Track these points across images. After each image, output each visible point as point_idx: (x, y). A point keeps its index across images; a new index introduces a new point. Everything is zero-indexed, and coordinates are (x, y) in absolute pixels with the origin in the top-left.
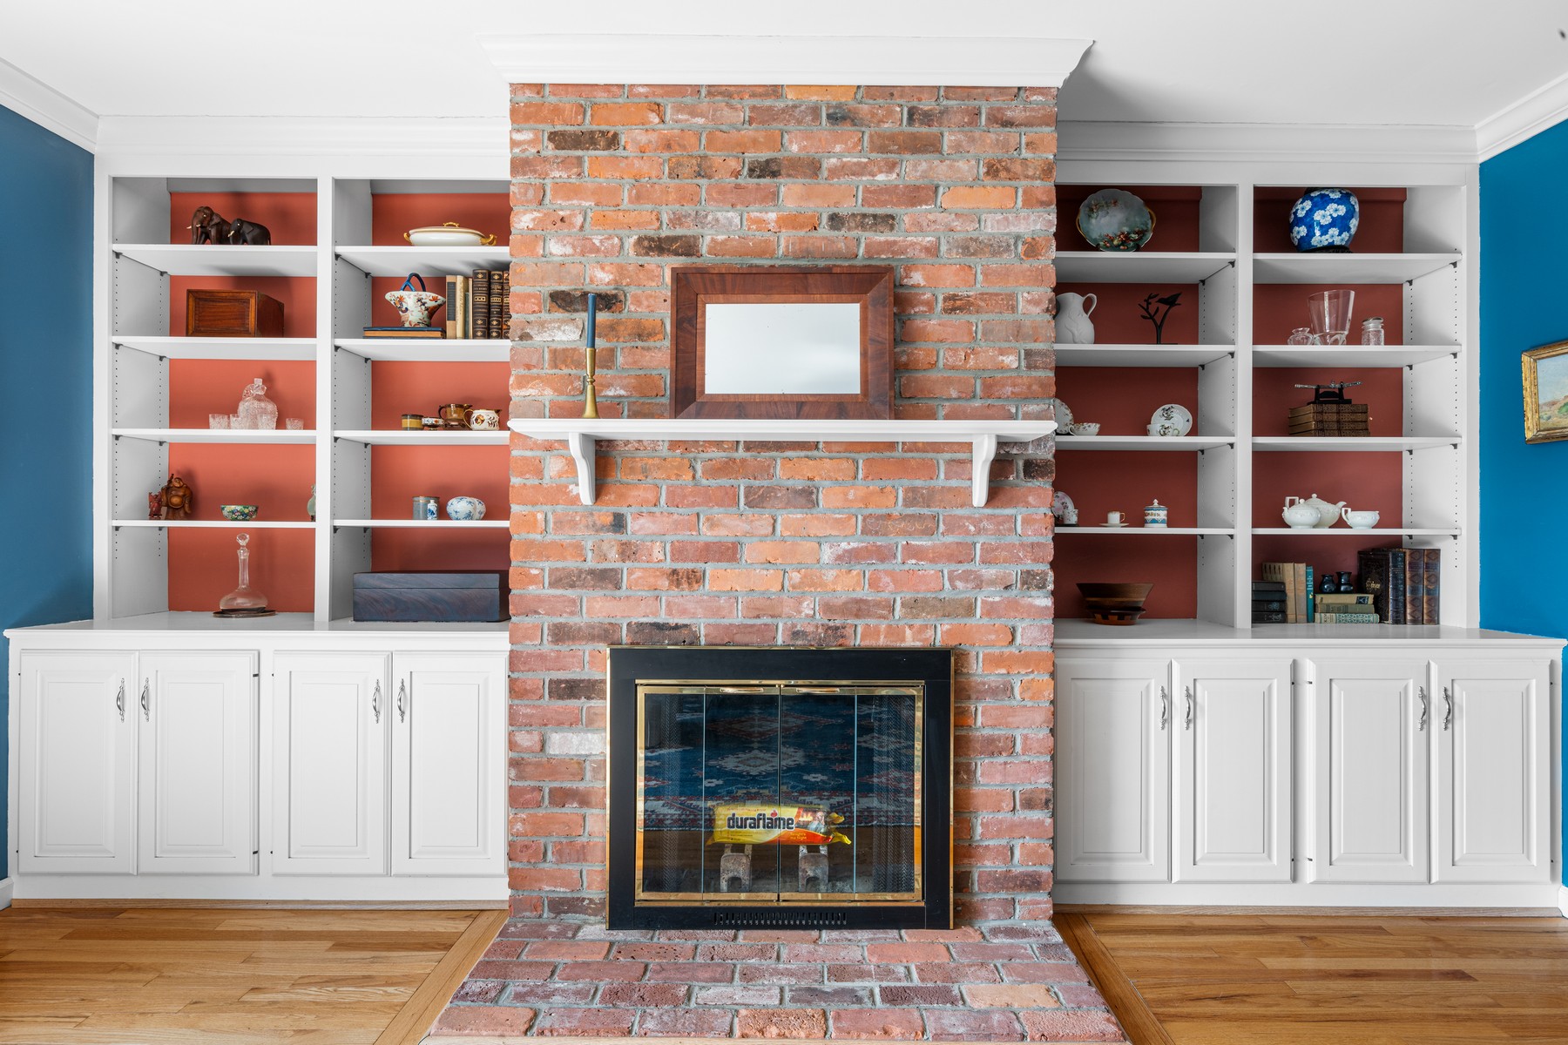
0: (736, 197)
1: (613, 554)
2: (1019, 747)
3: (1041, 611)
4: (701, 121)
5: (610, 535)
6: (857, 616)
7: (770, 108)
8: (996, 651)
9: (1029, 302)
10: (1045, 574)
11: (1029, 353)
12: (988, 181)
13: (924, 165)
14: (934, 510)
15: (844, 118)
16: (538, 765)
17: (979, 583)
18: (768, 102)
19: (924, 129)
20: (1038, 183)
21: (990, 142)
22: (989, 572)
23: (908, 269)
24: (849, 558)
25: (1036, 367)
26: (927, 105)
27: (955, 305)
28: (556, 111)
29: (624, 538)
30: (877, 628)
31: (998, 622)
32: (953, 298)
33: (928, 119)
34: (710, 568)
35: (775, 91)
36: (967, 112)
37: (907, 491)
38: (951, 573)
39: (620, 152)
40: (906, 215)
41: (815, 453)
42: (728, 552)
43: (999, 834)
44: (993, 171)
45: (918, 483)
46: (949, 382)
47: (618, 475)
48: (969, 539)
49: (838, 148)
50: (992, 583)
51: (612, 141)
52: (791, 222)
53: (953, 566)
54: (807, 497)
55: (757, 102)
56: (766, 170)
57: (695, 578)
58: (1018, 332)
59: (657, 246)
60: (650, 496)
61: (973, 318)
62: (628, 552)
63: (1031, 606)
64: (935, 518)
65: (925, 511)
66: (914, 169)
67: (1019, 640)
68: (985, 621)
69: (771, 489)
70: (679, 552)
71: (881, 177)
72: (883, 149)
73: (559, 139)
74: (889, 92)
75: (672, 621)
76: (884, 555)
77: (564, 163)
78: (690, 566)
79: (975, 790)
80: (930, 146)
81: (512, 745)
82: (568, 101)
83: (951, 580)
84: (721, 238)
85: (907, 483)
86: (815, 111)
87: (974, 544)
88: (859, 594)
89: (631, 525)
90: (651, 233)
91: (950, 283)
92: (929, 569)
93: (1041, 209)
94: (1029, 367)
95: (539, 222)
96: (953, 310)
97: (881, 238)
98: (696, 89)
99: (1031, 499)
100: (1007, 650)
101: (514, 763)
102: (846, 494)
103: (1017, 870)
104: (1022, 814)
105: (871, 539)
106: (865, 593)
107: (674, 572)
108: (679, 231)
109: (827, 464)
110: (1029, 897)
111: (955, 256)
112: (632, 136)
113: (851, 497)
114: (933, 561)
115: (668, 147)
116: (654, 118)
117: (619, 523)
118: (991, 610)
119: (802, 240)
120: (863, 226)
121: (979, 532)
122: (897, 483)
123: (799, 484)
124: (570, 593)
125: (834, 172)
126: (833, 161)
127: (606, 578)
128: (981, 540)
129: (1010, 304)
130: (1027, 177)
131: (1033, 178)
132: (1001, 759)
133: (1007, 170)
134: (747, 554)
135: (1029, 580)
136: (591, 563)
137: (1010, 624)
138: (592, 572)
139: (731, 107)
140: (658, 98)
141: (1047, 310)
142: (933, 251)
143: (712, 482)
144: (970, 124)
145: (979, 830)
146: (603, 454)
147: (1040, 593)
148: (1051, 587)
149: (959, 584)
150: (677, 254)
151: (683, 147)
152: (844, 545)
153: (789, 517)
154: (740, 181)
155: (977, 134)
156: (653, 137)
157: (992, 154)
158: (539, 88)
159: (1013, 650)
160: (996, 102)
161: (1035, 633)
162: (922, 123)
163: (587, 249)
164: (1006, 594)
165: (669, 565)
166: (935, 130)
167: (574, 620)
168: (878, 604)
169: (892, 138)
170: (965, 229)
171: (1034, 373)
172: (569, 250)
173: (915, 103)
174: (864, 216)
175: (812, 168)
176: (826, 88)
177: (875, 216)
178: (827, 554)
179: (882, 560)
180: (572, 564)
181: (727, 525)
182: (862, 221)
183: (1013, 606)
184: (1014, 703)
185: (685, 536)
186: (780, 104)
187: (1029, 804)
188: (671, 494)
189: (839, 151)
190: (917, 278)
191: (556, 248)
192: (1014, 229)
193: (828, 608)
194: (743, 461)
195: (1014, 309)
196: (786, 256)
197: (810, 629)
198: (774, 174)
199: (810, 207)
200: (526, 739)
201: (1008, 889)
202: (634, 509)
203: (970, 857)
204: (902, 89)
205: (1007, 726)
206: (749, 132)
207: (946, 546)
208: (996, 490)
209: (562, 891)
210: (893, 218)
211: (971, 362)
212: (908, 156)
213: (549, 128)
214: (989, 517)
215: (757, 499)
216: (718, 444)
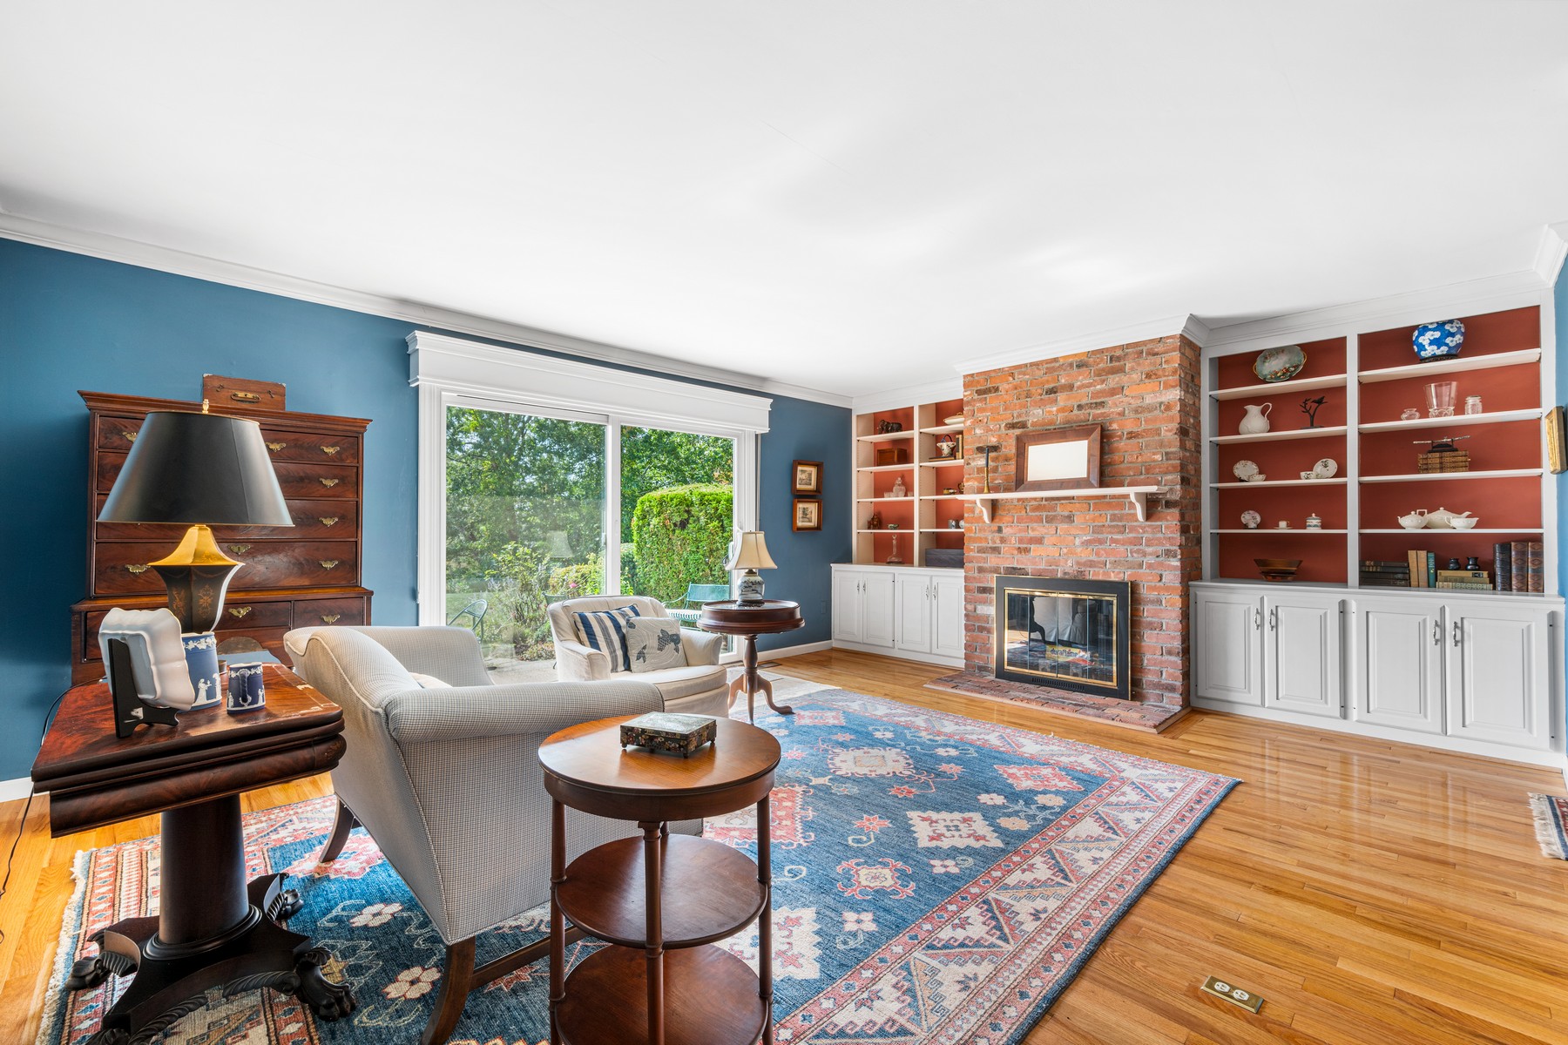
0: (1041, 404)
1: (998, 541)
2: (1164, 627)
3: (1175, 568)
4: (1027, 377)
5: (997, 534)
6: (1090, 567)
7: (1053, 367)
8: (1153, 584)
9: (1166, 431)
10: (1176, 551)
11: (1167, 453)
12: (1147, 381)
13: (1117, 379)
14: (1124, 523)
15: (1083, 365)
16: (974, 616)
17: (1145, 555)
18: (1053, 365)
19: (1117, 364)
20: (1171, 378)
21: (1147, 364)
22: (1150, 550)
23: (1110, 423)
24: (1087, 543)
25: (1171, 459)
26: (1119, 353)
27: (1132, 435)
28: (978, 382)
29: (1001, 535)
30: (1098, 572)
31: (1154, 572)
32: (1131, 433)
33: (1119, 359)
34: (1032, 546)
35: (1055, 360)
36: (1137, 352)
37: (1111, 516)
38: (1131, 550)
39: (1000, 393)
40: (1110, 401)
41: (1073, 501)
42: (1039, 541)
43: (1155, 664)
44: (1148, 376)
45: (1116, 512)
46: (1129, 468)
47: (1000, 512)
48: (1140, 536)
49: (1081, 378)
50: (1151, 554)
51: (997, 389)
52: (1062, 410)
53: (1132, 547)
54: (1070, 519)
55: (1048, 365)
56: (1052, 391)
57: (1027, 551)
58: (1161, 444)
59: (1012, 426)
60: (1010, 519)
61: (1141, 441)
62: (1003, 540)
63: (1169, 565)
64: (1124, 526)
65: (1120, 524)
66: (1113, 381)
67: (1164, 580)
68: (1148, 571)
69: (1055, 516)
70: (1021, 541)
71: (1098, 387)
72: (1099, 375)
73: (979, 392)
74: (1102, 351)
75: (1019, 567)
76: (1101, 542)
77: (980, 400)
78: (1025, 546)
79: (1143, 644)
80: (1121, 370)
81: (966, 609)
82: (981, 378)
83: (1131, 553)
84: (1035, 420)
85: (1111, 512)
86: (1071, 365)
87: (1142, 538)
88: (1091, 558)
89: (1004, 531)
90: (1010, 421)
91: (1130, 427)
92: (1122, 548)
93: (1172, 389)
94: (1167, 459)
95: (972, 423)
96: (1131, 438)
97: (1099, 411)
98: (1026, 365)
99: (1168, 518)
100: (1158, 584)
101: (966, 615)
102: (1085, 517)
103: (1164, 682)
104: (1166, 657)
105: (1096, 535)
106: (1093, 558)
107: (1019, 548)
108: (1020, 420)
109: (1077, 505)
110: (1170, 695)
111: (1132, 415)
112: (1003, 387)
113: (1087, 518)
114: (1123, 545)
115: (1016, 389)
116: (1011, 379)
117: (1000, 530)
118: (1150, 566)
119: (1066, 416)
120: (1091, 408)
121: (1144, 532)
122: (1107, 512)
123: (1066, 513)
124: (984, 555)
125: (1079, 388)
126: (1079, 383)
127: (996, 550)
128: (1145, 535)
129: (1158, 432)
130: (1165, 376)
131: (1168, 376)
132: (1156, 632)
133: (1155, 374)
134: (1046, 541)
135: (1168, 553)
136: (990, 545)
137: (1160, 572)
138: (990, 548)
139: (1038, 369)
140: (1011, 372)
141: (1176, 433)
142: (1122, 414)
143: (1034, 514)
144: (1138, 358)
145: (1146, 661)
146: (994, 506)
147: (1174, 559)
148: (1179, 557)
149: (1135, 555)
150: (1019, 428)
151: (1020, 388)
152: (1084, 538)
153: (1063, 526)
154: (1043, 397)
155: (1141, 361)
156: (1010, 385)
157: (1147, 369)
158: (972, 375)
159: (1161, 584)
160: (1149, 346)
161: (1172, 577)
162: (1116, 361)
163: (988, 430)
164: (1157, 559)
165: (1017, 545)
166: (1122, 363)
167: (985, 565)
168: (1099, 562)
169: (1103, 370)
170: (1135, 403)
171: (1170, 462)
172: (982, 431)
173: (1113, 353)
174: (1091, 404)
175: (1071, 387)
176: (1075, 355)
177: (1096, 403)
178: (1077, 541)
179: (1101, 544)
180: (984, 545)
181: (1038, 530)
182: (1090, 406)
183: (1161, 564)
184: (1162, 607)
185: (1023, 534)
186: (1057, 365)
187: (1170, 653)
188: (1018, 519)
189: (1081, 379)
190: (1115, 426)
191: (978, 431)
192: (1159, 400)
193: (1078, 563)
194: (1044, 505)
195: (1159, 435)
196: (1060, 424)
197: (1071, 571)
198: (1055, 393)
199: (1069, 403)
200: (970, 607)
201: (1160, 689)
202: (1005, 525)
203: (1141, 672)
204: (1107, 349)
205: (1159, 617)
206: (1046, 378)
207: (1129, 538)
208: (1149, 516)
209: (981, 663)
210: (1103, 402)
211: (1140, 459)
212: (1110, 376)
213: (976, 389)
214: (1149, 526)
215: (1050, 520)
216: (1035, 499)
